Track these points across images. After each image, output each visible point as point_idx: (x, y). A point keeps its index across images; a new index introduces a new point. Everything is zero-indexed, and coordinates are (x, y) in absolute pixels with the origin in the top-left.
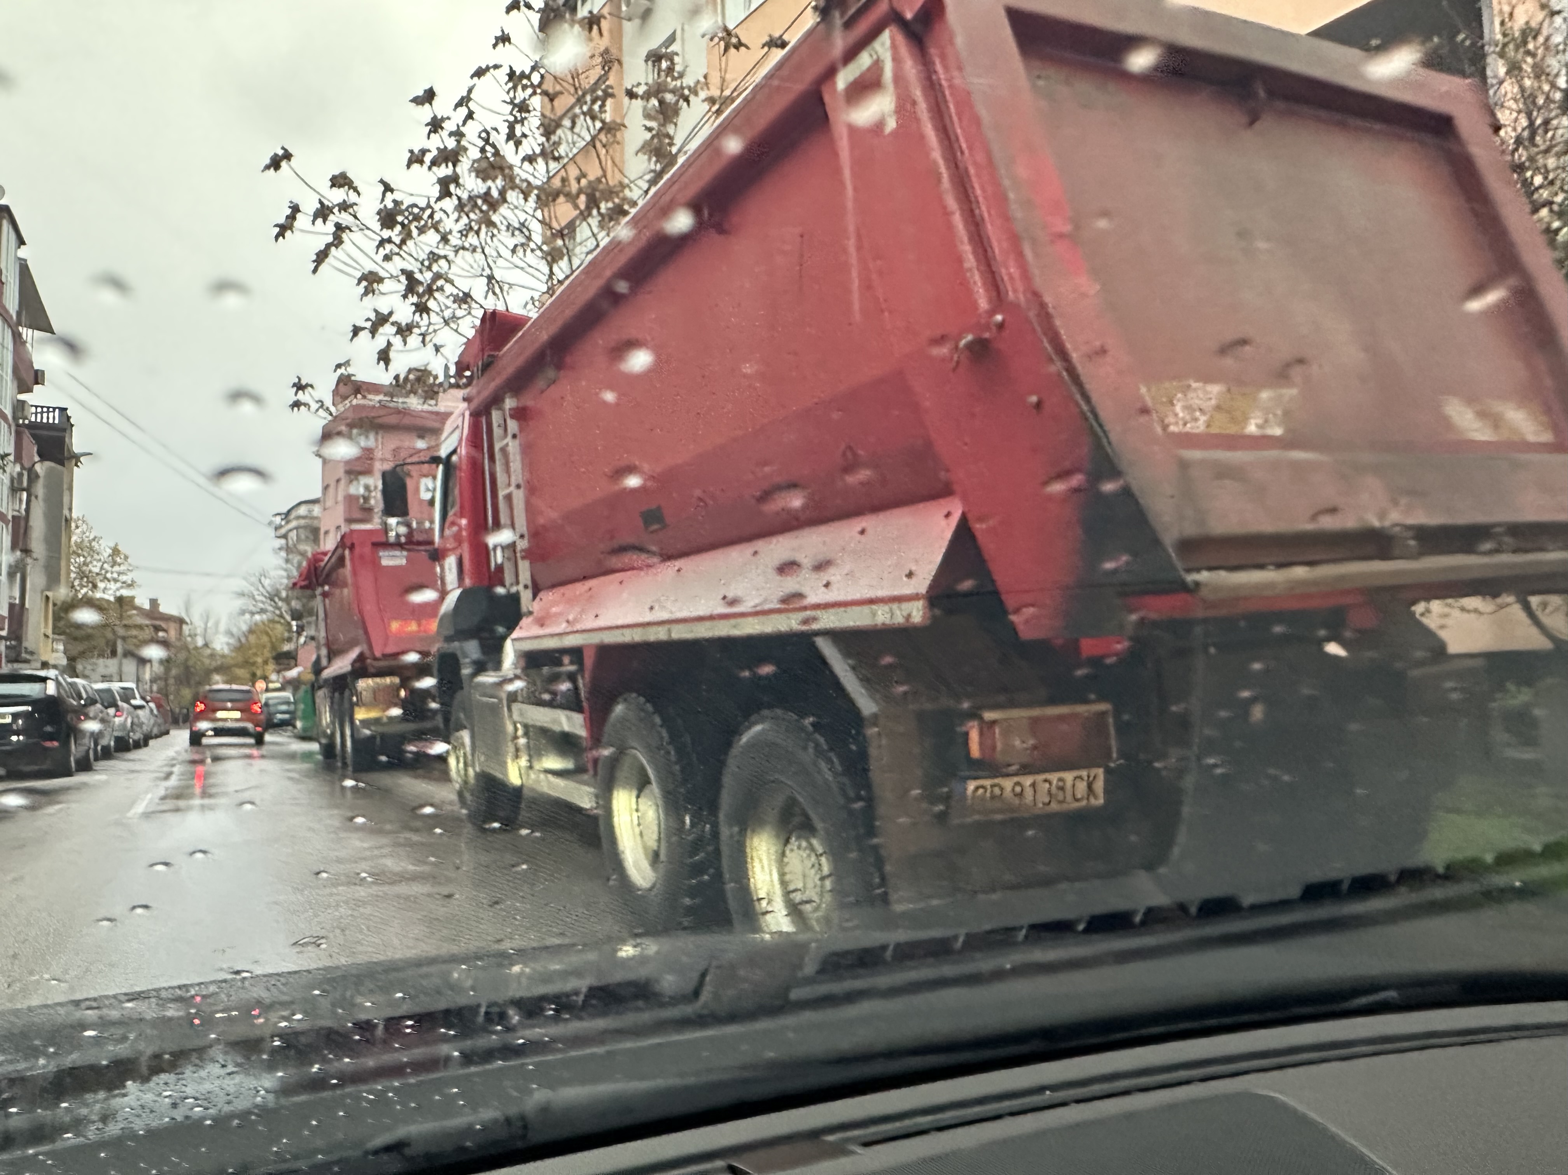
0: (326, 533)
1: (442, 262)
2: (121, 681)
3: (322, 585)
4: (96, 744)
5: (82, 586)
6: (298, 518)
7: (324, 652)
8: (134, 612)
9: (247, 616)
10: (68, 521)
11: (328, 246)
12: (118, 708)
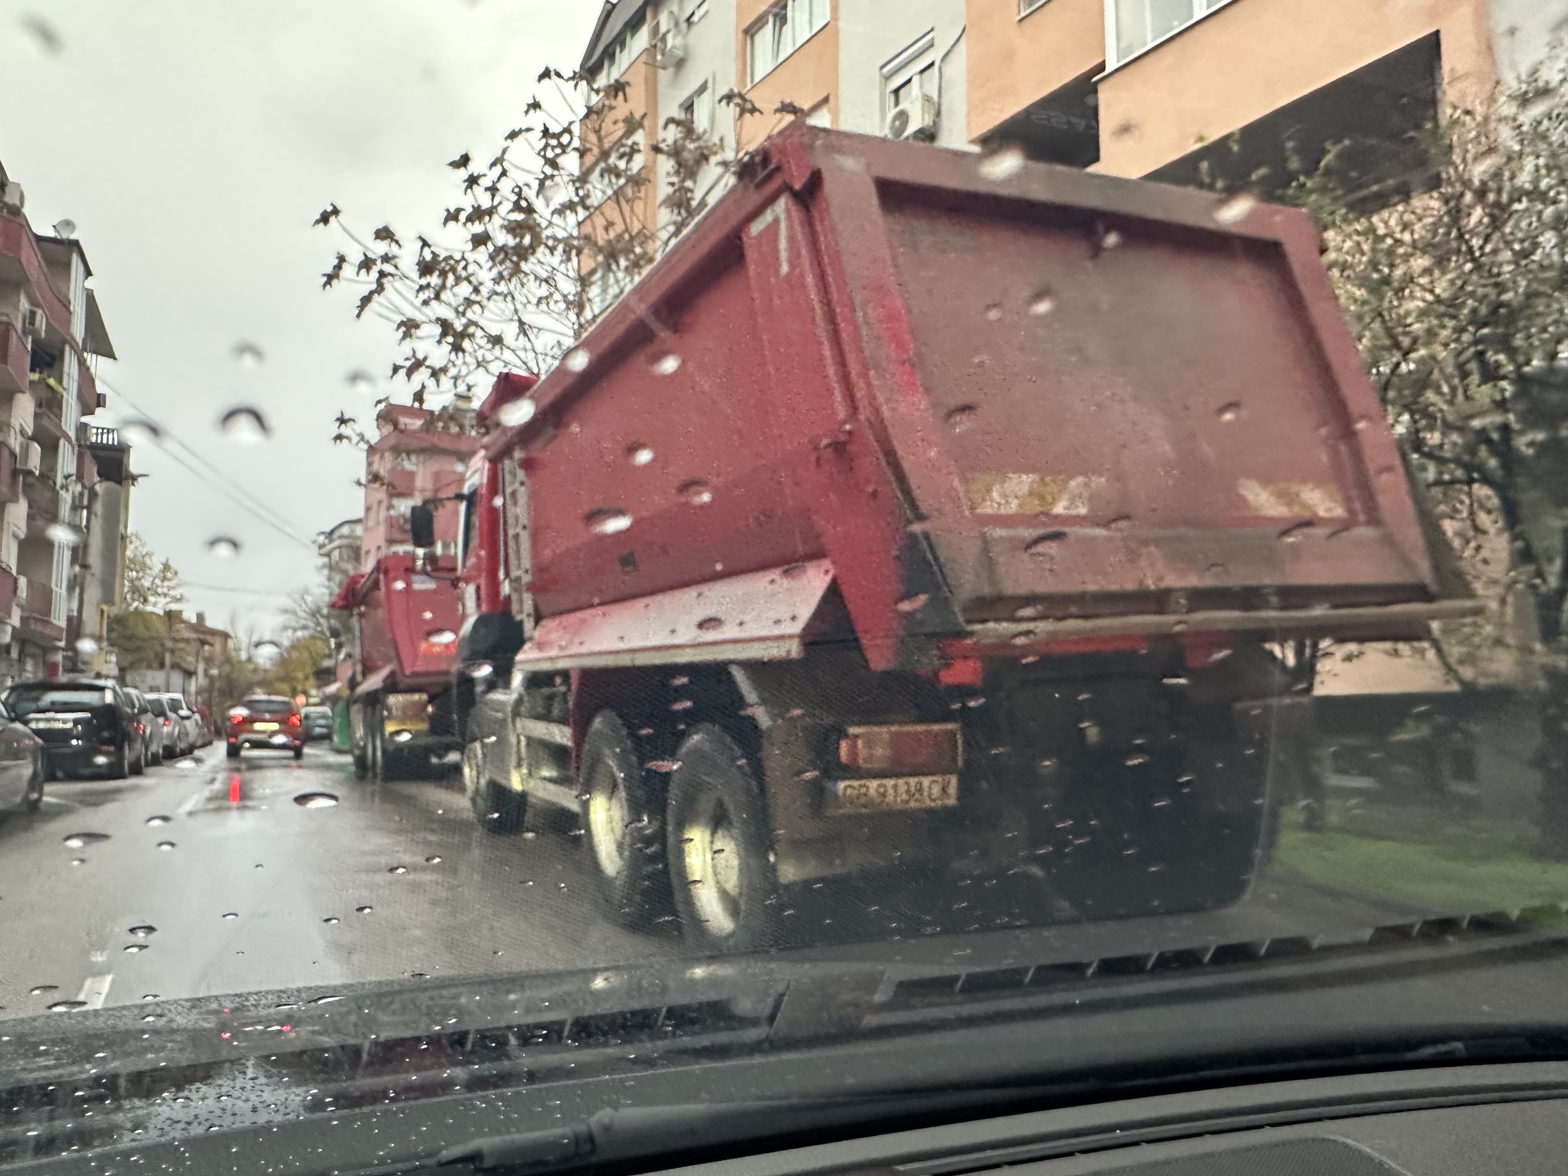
0: (368, 552)
1: (476, 307)
2: (168, 692)
3: (359, 605)
4: (147, 749)
5: (133, 600)
6: (341, 537)
7: (359, 668)
8: (183, 625)
9: (290, 633)
10: (123, 538)
11: (372, 293)
12: (167, 719)
